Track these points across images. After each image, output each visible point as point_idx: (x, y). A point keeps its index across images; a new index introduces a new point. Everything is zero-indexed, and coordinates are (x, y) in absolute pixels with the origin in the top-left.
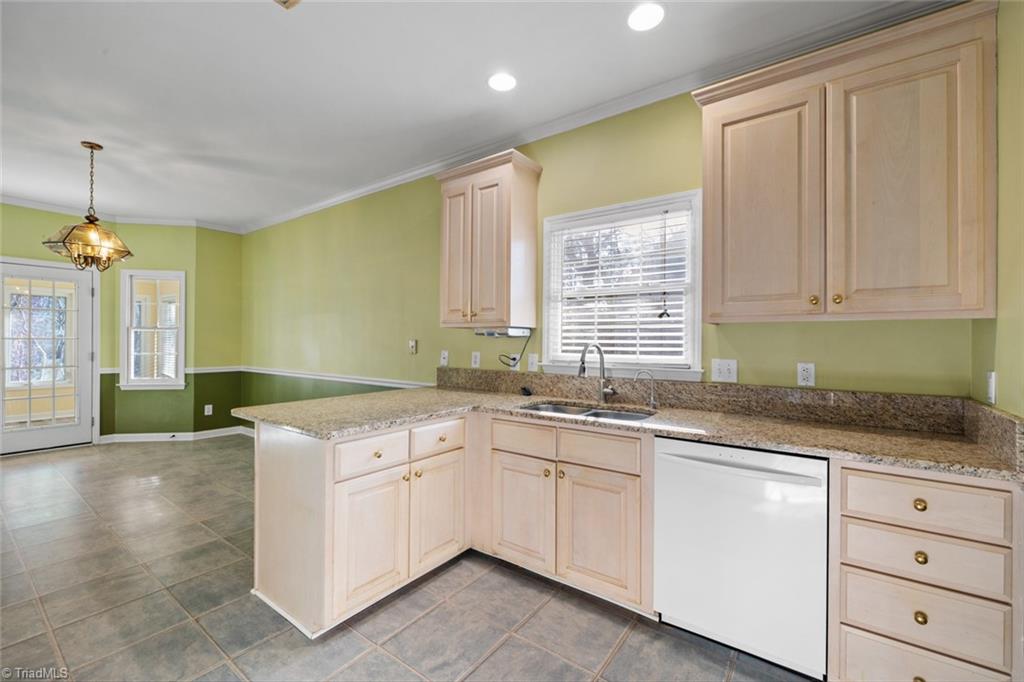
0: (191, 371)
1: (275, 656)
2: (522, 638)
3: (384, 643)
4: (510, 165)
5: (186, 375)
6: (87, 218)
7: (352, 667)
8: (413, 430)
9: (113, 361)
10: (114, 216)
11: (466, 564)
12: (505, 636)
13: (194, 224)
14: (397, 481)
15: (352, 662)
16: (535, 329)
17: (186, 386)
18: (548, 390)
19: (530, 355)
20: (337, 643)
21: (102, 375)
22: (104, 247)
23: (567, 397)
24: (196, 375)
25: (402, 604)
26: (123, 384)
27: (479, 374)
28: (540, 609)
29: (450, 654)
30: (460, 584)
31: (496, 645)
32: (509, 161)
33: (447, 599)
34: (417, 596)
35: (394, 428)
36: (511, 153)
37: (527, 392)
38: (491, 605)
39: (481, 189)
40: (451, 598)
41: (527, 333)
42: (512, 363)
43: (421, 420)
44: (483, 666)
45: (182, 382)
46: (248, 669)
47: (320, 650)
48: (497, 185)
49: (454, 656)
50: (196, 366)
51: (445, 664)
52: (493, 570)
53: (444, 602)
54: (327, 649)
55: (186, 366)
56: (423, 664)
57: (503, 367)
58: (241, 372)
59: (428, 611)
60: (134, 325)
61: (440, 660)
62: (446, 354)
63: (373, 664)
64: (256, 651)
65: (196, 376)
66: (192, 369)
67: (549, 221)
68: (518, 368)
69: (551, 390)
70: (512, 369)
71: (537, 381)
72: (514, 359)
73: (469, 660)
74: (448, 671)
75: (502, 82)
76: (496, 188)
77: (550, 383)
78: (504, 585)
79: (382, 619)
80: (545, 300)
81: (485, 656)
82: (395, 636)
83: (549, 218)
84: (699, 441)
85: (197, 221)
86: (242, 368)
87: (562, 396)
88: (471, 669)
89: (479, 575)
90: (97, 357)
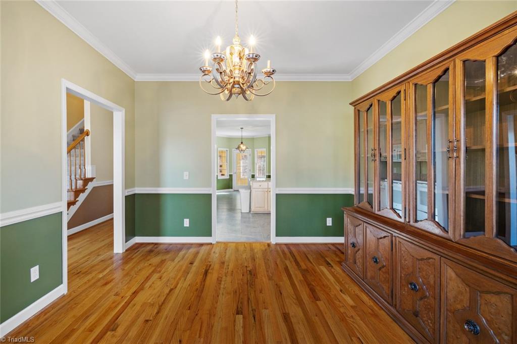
13: (268, 136)
45: (266, 177)
90: (251, 171)
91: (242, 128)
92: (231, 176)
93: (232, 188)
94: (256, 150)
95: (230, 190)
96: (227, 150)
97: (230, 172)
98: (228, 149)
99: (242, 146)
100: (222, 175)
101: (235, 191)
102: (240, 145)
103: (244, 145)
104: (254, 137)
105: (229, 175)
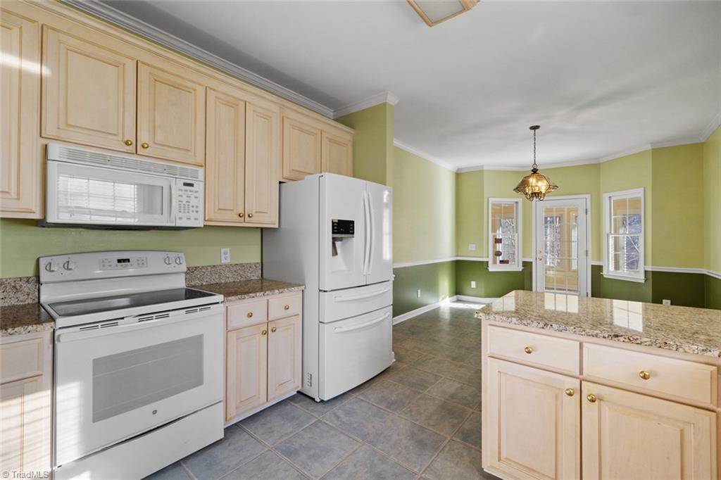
0: (649, 268)
5: (646, 272)
6: (532, 171)
8: (585, 344)
9: (599, 257)
10: (597, 159)
13: (649, 147)
14: (558, 390)
17: (646, 281)
21: (592, 266)
22: (542, 186)
24: (653, 272)
26: (605, 273)
43: (596, 336)
45: (643, 277)
50: (653, 265)
55: (645, 265)
58: (703, 275)
60: (613, 232)
66: (650, 267)
85: (651, 143)
86: (703, 271)
90: (590, 253)
91: (535, 128)
92: (527, 265)
94: (605, 196)
96: (517, 202)
97: (523, 257)
98: (519, 200)
99: (532, 181)
100: (501, 262)
102: (529, 177)
103: (540, 177)
104: (602, 161)
105: (521, 264)
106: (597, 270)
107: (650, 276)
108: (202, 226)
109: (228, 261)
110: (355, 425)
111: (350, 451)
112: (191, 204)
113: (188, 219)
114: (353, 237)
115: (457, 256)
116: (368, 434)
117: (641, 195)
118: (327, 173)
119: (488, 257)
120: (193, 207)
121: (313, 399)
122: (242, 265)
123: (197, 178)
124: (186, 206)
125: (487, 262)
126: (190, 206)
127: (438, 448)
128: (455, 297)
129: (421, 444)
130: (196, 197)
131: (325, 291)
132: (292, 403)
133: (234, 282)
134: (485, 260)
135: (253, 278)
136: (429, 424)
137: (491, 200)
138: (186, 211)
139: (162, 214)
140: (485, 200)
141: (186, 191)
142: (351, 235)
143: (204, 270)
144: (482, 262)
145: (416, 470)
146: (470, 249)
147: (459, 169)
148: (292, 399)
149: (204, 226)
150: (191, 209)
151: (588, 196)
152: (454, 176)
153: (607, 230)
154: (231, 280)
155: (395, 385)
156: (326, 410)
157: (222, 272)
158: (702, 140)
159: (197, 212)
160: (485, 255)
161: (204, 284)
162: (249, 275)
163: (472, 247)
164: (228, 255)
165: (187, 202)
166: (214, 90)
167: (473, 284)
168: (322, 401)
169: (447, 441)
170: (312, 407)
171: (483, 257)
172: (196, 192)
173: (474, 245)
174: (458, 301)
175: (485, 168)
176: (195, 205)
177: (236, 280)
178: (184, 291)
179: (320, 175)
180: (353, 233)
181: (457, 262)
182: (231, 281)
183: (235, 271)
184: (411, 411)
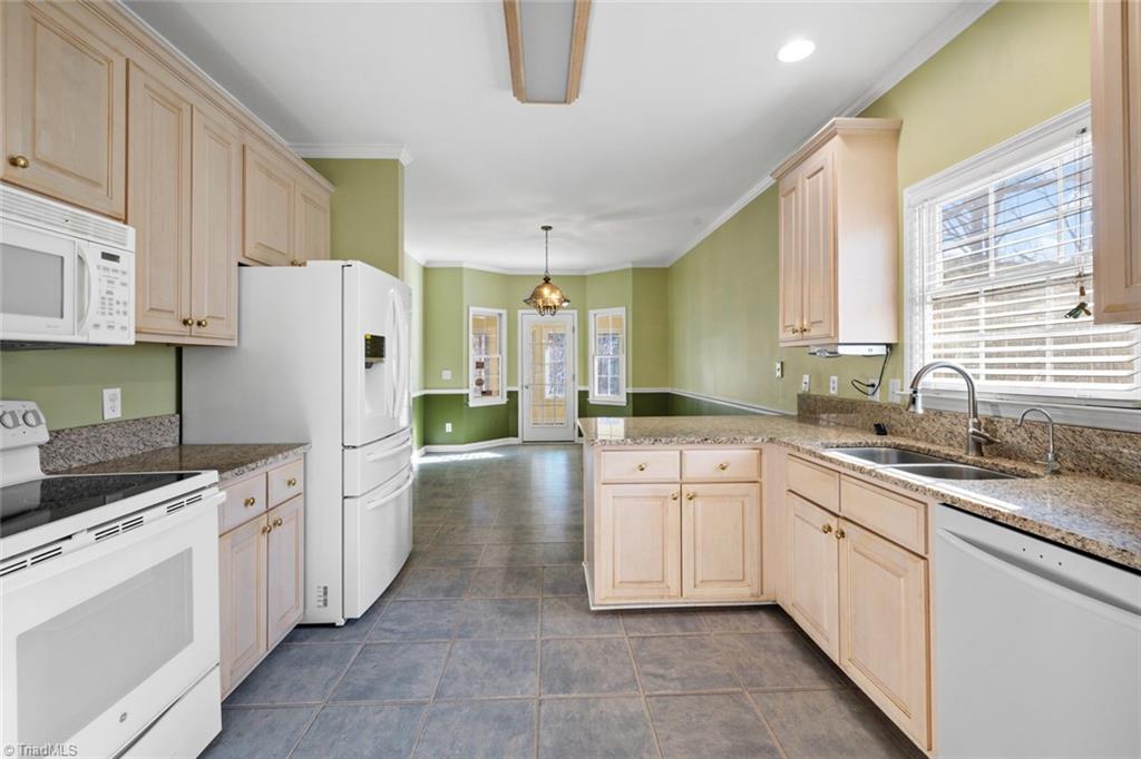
0: (630, 391)
1: (565, 608)
2: (752, 701)
3: (632, 637)
4: (836, 138)
5: (628, 394)
7: (598, 639)
8: (684, 452)
9: (585, 382)
10: (584, 270)
11: (763, 616)
12: (736, 689)
13: (630, 266)
14: (665, 497)
15: (601, 636)
16: (896, 344)
18: (909, 430)
19: (891, 381)
20: (603, 621)
21: (579, 391)
23: (933, 442)
25: (671, 619)
26: (591, 397)
27: (834, 403)
28: (798, 690)
29: (673, 673)
30: (737, 629)
31: (719, 690)
32: (835, 135)
33: (712, 634)
34: (689, 620)
35: (658, 445)
36: (834, 124)
37: (881, 430)
38: (749, 659)
39: (809, 178)
40: (716, 635)
41: (882, 350)
42: (870, 390)
43: (692, 442)
44: (690, 697)
45: (624, 399)
46: (546, 607)
47: (590, 619)
48: (822, 168)
49: (674, 676)
50: (633, 386)
51: (662, 677)
52: (785, 634)
53: (708, 635)
54: (594, 620)
56: (645, 666)
57: (857, 396)
59: (687, 633)
60: (598, 353)
61: (661, 671)
62: (806, 378)
63: (613, 646)
64: (556, 600)
65: (634, 395)
66: (632, 389)
67: (910, 193)
68: (877, 398)
69: (914, 431)
70: (870, 398)
71: (896, 416)
72: (873, 386)
73: (683, 686)
74: (660, 682)
75: (797, 51)
76: (820, 174)
77: (912, 421)
78: (783, 652)
79: (646, 622)
80: (906, 305)
81: (700, 692)
82: (644, 638)
83: (908, 189)
84: (993, 521)
85: (633, 263)
86: (668, 390)
87: (926, 440)
88: (678, 692)
89: (765, 630)
90: (577, 378)
91: (547, 228)
92: (513, 395)
93: (516, 436)
94: (591, 312)
95: (512, 440)
96: (500, 315)
97: (508, 384)
98: (504, 312)
100: (484, 393)
101: (525, 443)
102: (540, 287)
103: (554, 289)
104: (587, 273)
105: (505, 395)
106: (583, 395)
107: (631, 398)
108: (133, 343)
109: (117, 414)
110: (425, 629)
111: (445, 655)
112: (116, 297)
113: (110, 327)
114: (382, 361)
115: (425, 388)
116: (449, 630)
117: (624, 314)
118: (359, 263)
119: (468, 387)
120: (118, 303)
121: (332, 626)
122: (146, 421)
123: (124, 244)
124: (107, 302)
125: (468, 395)
126: (114, 302)
127: (536, 611)
128: (423, 448)
129: (517, 614)
130: (124, 284)
131: (354, 447)
132: (295, 643)
133: (132, 456)
134: (464, 391)
135: (166, 445)
136: (509, 594)
137: (471, 309)
138: (107, 311)
139: (62, 317)
140: (465, 309)
141: (106, 269)
142: (378, 359)
143: (73, 437)
144: (461, 395)
145: (533, 638)
146: (444, 377)
147: (428, 262)
148: (290, 639)
149: (137, 342)
150: (116, 307)
151: (575, 312)
152: (421, 270)
153: (593, 352)
154: (127, 453)
155: (433, 570)
156: (363, 631)
157: (110, 437)
158: (668, 265)
159: (125, 313)
160: (465, 384)
161: (75, 465)
162: (159, 440)
163: (447, 375)
164: (118, 403)
165: (108, 292)
166: (142, 70)
167: (449, 427)
168: (350, 622)
169: (540, 603)
170: (337, 635)
171: (461, 388)
172: (124, 273)
173: (449, 372)
174: (428, 454)
175: (465, 265)
176: (121, 300)
177: (136, 452)
178: (39, 484)
179: (343, 263)
180: (382, 356)
181: (425, 396)
182: (126, 455)
183: (134, 434)
184: (479, 589)
